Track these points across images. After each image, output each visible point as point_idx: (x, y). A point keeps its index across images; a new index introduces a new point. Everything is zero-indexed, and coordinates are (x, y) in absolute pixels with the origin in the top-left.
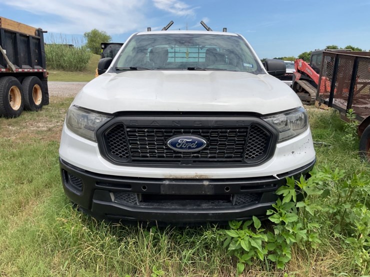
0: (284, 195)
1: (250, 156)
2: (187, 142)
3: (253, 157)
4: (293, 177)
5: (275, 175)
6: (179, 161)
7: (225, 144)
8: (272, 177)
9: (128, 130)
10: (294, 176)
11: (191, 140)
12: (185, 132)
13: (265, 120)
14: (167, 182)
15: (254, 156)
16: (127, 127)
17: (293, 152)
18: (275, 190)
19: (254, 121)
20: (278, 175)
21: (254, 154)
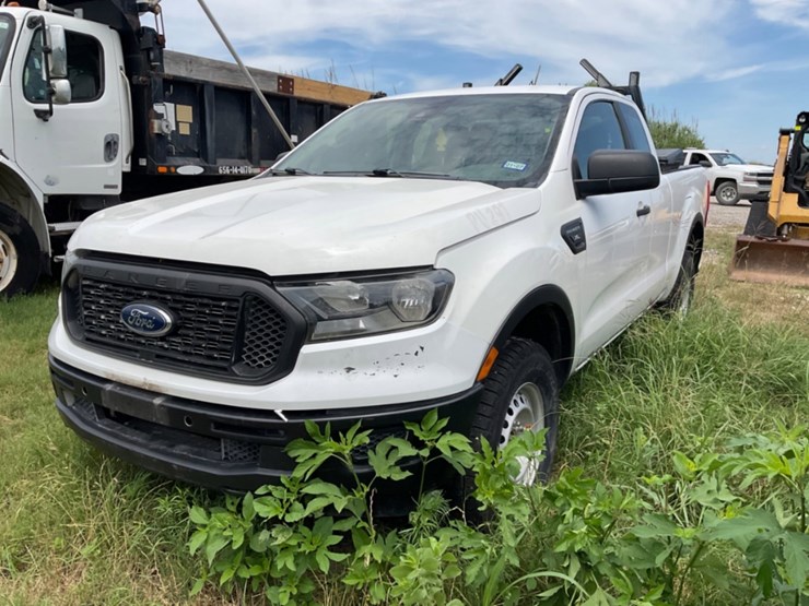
0: (298, 461)
1: (255, 361)
2: (142, 316)
3: (260, 366)
4: (328, 427)
5: (279, 412)
6: (136, 351)
7: (201, 329)
8: (271, 413)
9: (85, 282)
10: (331, 422)
11: (146, 313)
12: (151, 298)
13: (279, 289)
14: (109, 387)
15: (262, 363)
16: (85, 279)
17: (349, 369)
18: (284, 445)
19: (249, 288)
20: (284, 412)
21: (262, 358)
